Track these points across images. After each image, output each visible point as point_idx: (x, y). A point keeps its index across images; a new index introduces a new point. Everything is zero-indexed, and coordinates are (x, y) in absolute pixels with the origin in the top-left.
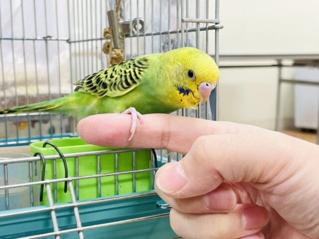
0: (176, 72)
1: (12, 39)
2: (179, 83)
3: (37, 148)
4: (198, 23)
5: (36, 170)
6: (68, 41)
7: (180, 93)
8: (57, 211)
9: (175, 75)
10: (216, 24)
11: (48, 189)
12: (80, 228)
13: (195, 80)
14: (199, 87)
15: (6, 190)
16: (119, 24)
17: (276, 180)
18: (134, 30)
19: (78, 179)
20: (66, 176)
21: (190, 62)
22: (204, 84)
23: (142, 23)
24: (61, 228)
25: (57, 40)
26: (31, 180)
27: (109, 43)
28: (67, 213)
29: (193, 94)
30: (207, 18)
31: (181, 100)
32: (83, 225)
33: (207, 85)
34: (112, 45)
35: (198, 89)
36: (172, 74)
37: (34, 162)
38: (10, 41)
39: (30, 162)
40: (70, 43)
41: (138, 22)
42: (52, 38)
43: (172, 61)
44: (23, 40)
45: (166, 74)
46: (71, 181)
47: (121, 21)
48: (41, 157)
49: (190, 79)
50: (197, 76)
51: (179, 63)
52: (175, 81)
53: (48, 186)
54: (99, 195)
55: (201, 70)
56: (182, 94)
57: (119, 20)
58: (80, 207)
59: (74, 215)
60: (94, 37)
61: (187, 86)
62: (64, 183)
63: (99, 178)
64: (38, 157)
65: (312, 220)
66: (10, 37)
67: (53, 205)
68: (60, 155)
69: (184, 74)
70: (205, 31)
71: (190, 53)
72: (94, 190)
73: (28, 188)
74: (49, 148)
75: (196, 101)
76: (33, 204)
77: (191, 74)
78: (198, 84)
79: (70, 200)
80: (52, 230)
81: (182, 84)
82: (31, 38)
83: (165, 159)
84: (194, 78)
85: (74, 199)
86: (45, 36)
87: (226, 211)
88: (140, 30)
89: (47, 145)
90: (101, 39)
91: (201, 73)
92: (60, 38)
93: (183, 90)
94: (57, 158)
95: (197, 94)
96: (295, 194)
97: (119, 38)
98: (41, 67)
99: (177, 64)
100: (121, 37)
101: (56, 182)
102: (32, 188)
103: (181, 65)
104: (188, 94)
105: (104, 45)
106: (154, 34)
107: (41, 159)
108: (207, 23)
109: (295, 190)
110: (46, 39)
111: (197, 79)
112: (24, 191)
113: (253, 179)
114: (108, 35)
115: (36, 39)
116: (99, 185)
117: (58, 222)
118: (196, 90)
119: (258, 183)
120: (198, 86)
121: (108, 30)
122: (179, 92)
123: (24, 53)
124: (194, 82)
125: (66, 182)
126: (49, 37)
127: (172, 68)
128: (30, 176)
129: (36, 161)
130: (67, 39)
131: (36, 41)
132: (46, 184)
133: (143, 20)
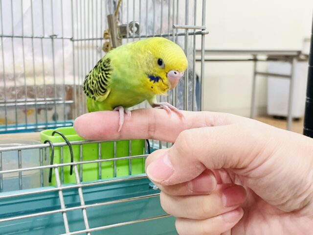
0: (146, 60)
1: (22, 37)
2: (149, 71)
3: (47, 136)
4: (187, 29)
5: (46, 155)
6: (72, 39)
7: (151, 81)
8: (64, 191)
9: (145, 63)
10: (203, 30)
11: (56, 172)
12: (83, 206)
13: (164, 68)
14: (168, 75)
15: (20, 173)
16: (117, 27)
17: (251, 166)
18: (130, 32)
19: (82, 164)
20: (72, 161)
21: (160, 51)
22: (173, 72)
23: (137, 26)
24: (67, 206)
25: (62, 38)
26: (42, 164)
27: (108, 43)
28: (73, 193)
29: (163, 81)
30: (195, 24)
31: (152, 87)
32: (86, 203)
33: (175, 73)
34: (111, 45)
35: (167, 76)
36: (142, 62)
37: (44, 149)
38: (21, 39)
39: (41, 148)
40: (73, 41)
41: (134, 25)
42: (58, 37)
43: (143, 50)
44: (32, 37)
45: (137, 63)
46: (76, 165)
47: (119, 24)
48: (50, 144)
49: (160, 67)
50: (166, 64)
51: (149, 52)
52: (146, 69)
53: (56, 169)
54: (100, 177)
55: (169, 59)
56: (153, 81)
57: (117, 23)
58: (83, 188)
59: (78, 194)
60: (95, 37)
61: (156, 73)
62: (70, 167)
63: (100, 163)
64: (48, 144)
65: (284, 197)
66: (20, 35)
67: (61, 186)
68: (67, 142)
69: (154, 62)
70: (193, 36)
71: (160, 42)
72: (95, 173)
73: (38, 171)
74: (57, 137)
75: (166, 87)
76: (43, 185)
77: (160, 62)
78: (167, 72)
79: (75, 181)
80: (59, 207)
81: (152, 72)
82: (39, 36)
83: (156, 145)
84: (162, 66)
85: (78, 181)
86: (51, 35)
87: (207, 193)
88: (136, 32)
89: (55, 134)
90: (101, 39)
91: (170, 62)
92: (64, 37)
93: (154, 77)
94: (64, 145)
95: (166, 80)
96: (268, 176)
97: (117, 39)
98: (48, 61)
99: (148, 53)
100: (118, 38)
101: (63, 166)
102: (42, 172)
103: (151, 53)
104: (158, 81)
105: (104, 44)
106: (148, 37)
107: (51, 146)
108: (195, 29)
109: (268, 174)
110: (52, 37)
111: (166, 68)
112: (36, 173)
113: (232, 166)
114: (108, 36)
115: (43, 37)
116: (100, 169)
117: (64, 200)
118: (165, 78)
119: (236, 169)
120: (167, 73)
121: (107, 32)
122: (149, 79)
123: (33, 49)
124: (163, 70)
125: (72, 166)
126: (55, 35)
127: (143, 56)
128: (40, 160)
129: (45, 148)
130: (71, 37)
131: (43, 39)
132: (55, 167)
133: (138, 23)
